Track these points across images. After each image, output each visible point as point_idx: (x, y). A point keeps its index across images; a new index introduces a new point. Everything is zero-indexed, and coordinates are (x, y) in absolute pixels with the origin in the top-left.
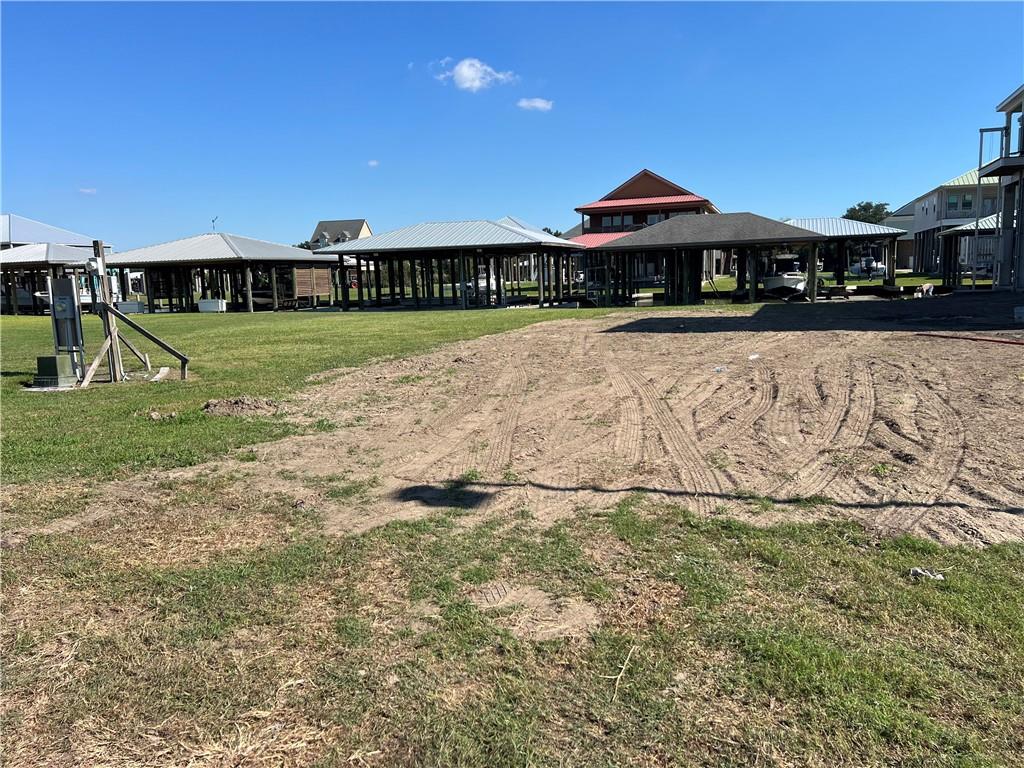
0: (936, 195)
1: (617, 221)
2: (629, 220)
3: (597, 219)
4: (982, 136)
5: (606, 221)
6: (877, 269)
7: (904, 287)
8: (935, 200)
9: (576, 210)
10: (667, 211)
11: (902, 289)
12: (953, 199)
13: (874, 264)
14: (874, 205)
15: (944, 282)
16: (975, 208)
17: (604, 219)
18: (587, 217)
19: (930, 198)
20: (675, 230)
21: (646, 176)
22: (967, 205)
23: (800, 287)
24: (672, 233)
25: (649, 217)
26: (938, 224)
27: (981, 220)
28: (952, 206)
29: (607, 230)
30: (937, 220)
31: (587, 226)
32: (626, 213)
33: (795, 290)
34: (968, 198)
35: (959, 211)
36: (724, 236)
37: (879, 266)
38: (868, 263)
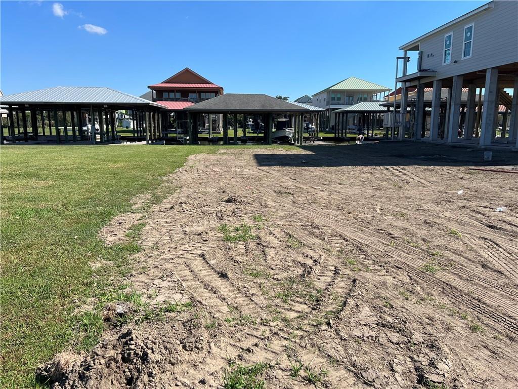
0: (326, 93)
1: (172, 95)
2: (178, 95)
3: (160, 93)
4: (397, 61)
5: (165, 95)
6: (311, 128)
7: (323, 138)
8: (325, 95)
9: (149, 87)
10: (200, 91)
12: (333, 96)
13: (310, 125)
16: (342, 101)
17: (164, 93)
18: (154, 92)
19: (322, 95)
20: (228, 101)
21: (187, 71)
22: (339, 99)
23: (291, 137)
24: (226, 103)
25: (189, 94)
26: (328, 107)
27: (353, 106)
28: (333, 99)
29: (166, 100)
30: (327, 105)
31: (155, 97)
32: (178, 91)
33: (289, 137)
34: (339, 96)
35: (336, 101)
36: (256, 106)
37: (313, 126)
38: (307, 125)
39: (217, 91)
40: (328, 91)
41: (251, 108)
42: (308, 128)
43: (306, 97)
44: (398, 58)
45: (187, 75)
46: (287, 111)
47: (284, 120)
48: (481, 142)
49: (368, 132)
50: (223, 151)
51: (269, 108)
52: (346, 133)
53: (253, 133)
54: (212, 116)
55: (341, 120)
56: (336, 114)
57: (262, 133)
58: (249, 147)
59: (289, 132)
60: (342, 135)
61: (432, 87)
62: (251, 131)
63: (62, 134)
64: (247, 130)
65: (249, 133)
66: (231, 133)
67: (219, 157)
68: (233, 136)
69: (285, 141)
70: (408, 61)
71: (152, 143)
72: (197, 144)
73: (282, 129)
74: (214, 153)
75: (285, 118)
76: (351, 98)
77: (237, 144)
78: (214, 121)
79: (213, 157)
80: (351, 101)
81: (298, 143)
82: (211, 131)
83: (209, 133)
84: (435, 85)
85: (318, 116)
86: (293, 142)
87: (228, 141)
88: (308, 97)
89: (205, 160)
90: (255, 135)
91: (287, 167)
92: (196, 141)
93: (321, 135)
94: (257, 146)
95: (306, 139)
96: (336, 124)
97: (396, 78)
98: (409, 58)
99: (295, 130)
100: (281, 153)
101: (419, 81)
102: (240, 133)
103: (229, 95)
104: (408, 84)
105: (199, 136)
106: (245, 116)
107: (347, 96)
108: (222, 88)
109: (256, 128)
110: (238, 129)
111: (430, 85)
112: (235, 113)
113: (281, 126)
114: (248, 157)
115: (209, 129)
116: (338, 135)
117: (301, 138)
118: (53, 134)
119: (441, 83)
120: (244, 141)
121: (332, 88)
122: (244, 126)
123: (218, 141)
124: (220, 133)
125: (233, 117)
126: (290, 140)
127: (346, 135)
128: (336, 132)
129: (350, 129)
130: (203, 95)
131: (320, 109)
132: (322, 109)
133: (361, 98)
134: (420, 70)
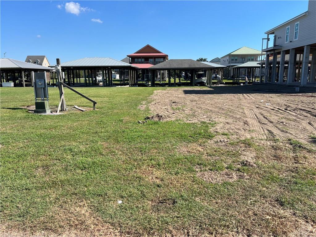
0: (228, 56)
1: (140, 60)
2: (143, 60)
3: (133, 59)
5: (136, 60)
6: (218, 77)
7: (225, 82)
8: (228, 58)
9: (127, 56)
10: (155, 57)
11: (225, 83)
12: (233, 58)
13: (218, 76)
14: (203, 59)
15: (233, 81)
16: (238, 61)
17: (135, 59)
18: (130, 58)
19: (226, 57)
20: (171, 64)
21: (148, 46)
22: (236, 60)
23: (205, 82)
24: (170, 65)
25: (149, 59)
26: (229, 65)
27: (244, 64)
28: (233, 60)
29: (137, 63)
30: (229, 64)
31: (130, 61)
32: (143, 58)
33: (204, 82)
34: (236, 58)
35: (234, 61)
36: (186, 66)
37: (219, 76)
38: (216, 75)
39: (165, 57)
40: (229, 55)
41: (184, 67)
42: (216, 77)
43: (218, 58)
44: (263, 39)
45: (148, 49)
46: (203, 68)
47: (201, 73)
48: (302, 83)
49: (252, 79)
50: (169, 89)
51: (193, 66)
52: (239, 80)
53: (185, 80)
54: (162, 71)
55: (236, 72)
56: (233, 68)
57: (189, 80)
58: (182, 87)
59: (204, 79)
60: (237, 81)
61: (280, 54)
62: (183, 79)
63: (88, 82)
64: (181, 79)
65: (182, 80)
66: (172, 80)
67: (167, 91)
68: (174, 82)
69: (202, 84)
70: (269, 40)
71: (132, 86)
72: (155, 86)
73: (200, 78)
74: (165, 90)
75: (202, 72)
76: (244, 59)
77: (176, 86)
78: (163, 74)
79: (165, 91)
80: (243, 61)
81: (209, 85)
82: (161, 80)
83: (160, 81)
84: (281, 53)
85: (222, 70)
86: (207, 85)
87: (170, 85)
88: (219, 58)
89: (162, 92)
90: (186, 81)
91: (198, 94)
92: (153, 85)
93: (224, 81)
94: (186, 87)
95: (214, 83)
96: (233, 74)
97: (262, 50)
98: (269, 39)
99: (208, 78)
100: (198, 89)
101: (274, 51)
102: (177, 81)
103: (172, 60)
104: (269, 53)
105: (155, 82)
106: (180, 71)
107: (241, 58)
108: (167, 55)
109: (186, 77)
110: (176, 78)
111: (279, 53)
112: (175, 69)
113: (200, 76)
114: (181, 91)
115: (160, 79)
116: (235, 81)
117: (211, 82)
118: (78, 82)
119: (285, 52)
120: (180, 85)
121: (232, 54)
122: (179, 77)
123: (165, 85)
124: (166, 81)
125: (174, 72)
126: (205, 84)
127: (239, 81)
128: (233, 79)
129: (241, 78)
130: (157, 60)
131: (223, 66)
132: (225, 66)
133: (250, 59)
134: (275, 45)
